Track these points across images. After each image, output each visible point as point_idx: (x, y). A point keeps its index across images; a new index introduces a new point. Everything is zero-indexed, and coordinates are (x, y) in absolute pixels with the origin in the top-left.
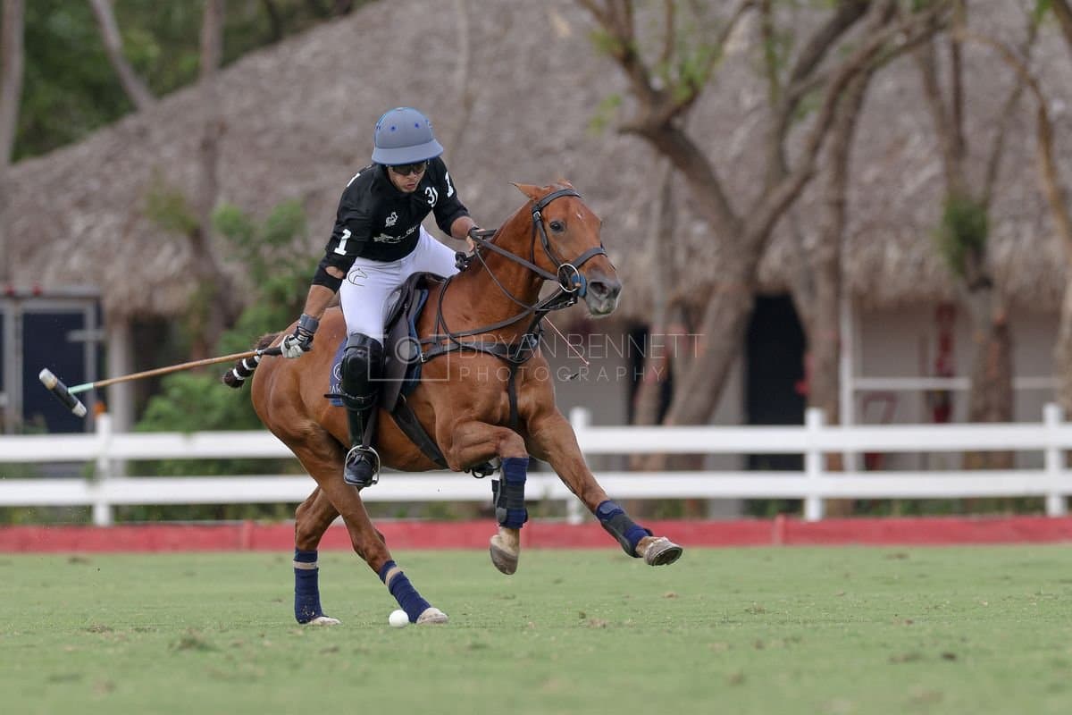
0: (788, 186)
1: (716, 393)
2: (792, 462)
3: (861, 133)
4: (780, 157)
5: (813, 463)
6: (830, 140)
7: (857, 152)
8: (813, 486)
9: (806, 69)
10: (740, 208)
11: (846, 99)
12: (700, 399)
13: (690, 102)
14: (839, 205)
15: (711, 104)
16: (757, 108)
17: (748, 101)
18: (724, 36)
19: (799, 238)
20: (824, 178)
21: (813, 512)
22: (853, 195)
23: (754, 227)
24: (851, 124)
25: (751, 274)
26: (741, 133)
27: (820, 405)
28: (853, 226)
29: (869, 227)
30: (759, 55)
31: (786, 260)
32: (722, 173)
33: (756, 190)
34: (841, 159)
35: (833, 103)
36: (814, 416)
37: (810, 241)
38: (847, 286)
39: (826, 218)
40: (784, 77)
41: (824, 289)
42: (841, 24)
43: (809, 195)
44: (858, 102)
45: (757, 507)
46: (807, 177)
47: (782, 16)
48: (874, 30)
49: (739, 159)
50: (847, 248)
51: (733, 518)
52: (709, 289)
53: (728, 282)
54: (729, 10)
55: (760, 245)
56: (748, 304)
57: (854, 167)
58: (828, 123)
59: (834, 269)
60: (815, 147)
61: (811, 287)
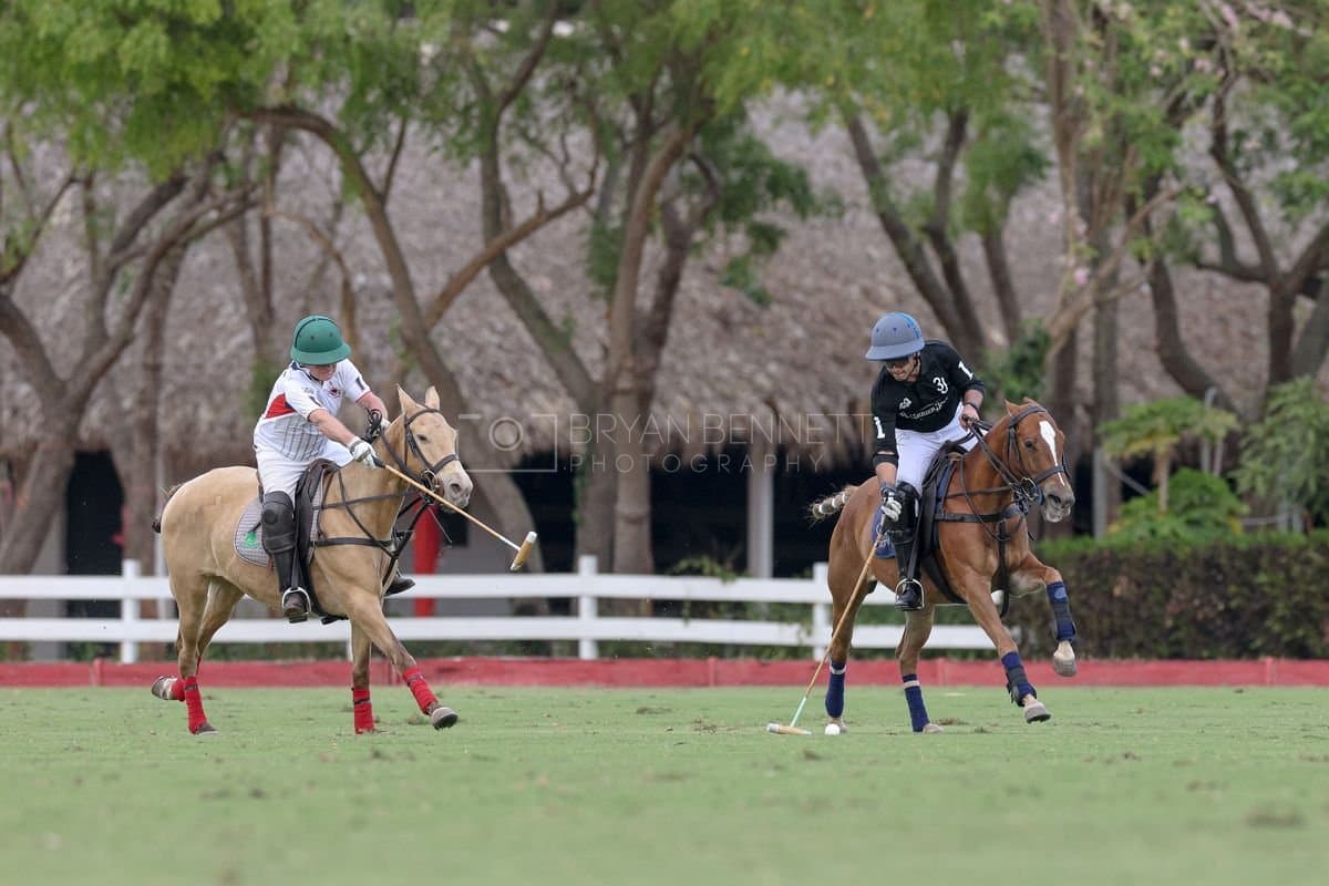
0: (107, 351)
1: (38, 544)
2: (108, 609)
3: (177, 303)
4: (100, 322)
5: (129, 610)
6: (147, 307)
7: (172, 320)
8: (128, 631)
9: (125, 242)
10: (63, 371)
11: (163, 268)
12: (22, 549)
13: (16, 271)
14: (155, 369)
15: (35, 273)
16: (80, 276)
17: (70, 271)
18: (48, 212)
19: (116, 400)
20: (140, 344)
21: (128, 656)
22: (168, 360)
23: (73, 390)
24: (167, 292)
25: (71, 433)
26: (64, 300)
27: (136, 557)
28: (169, 388)
29: (183, 389)
30: (81, 228)
31: (105, 420)
32: (45, 338)
33: (77, 354)
34: (157, 326)
35: (149, 274)
36: (130, 566)
37: (127, 403)
38: (161, 446)
39: (140, 380)
40: (105, 246)
41: (140, 448)
42: (159, 200)
43: (127, 359)
44: (174, 274)
45: (74, 650)
46: (126, 342)
47: (104, 191)
48: (189, 206)
49: (60, 325)
50: (161, 410)
51: (53, 661)
52: (33, 446)
53: (50, 440)
54: (53, 186)
55: (80, 406)
56: (70, 461)
57: (168, 334)
58: (145, 292)
59: (149, 429)
60: (132, 316)
61: (128, 445)
